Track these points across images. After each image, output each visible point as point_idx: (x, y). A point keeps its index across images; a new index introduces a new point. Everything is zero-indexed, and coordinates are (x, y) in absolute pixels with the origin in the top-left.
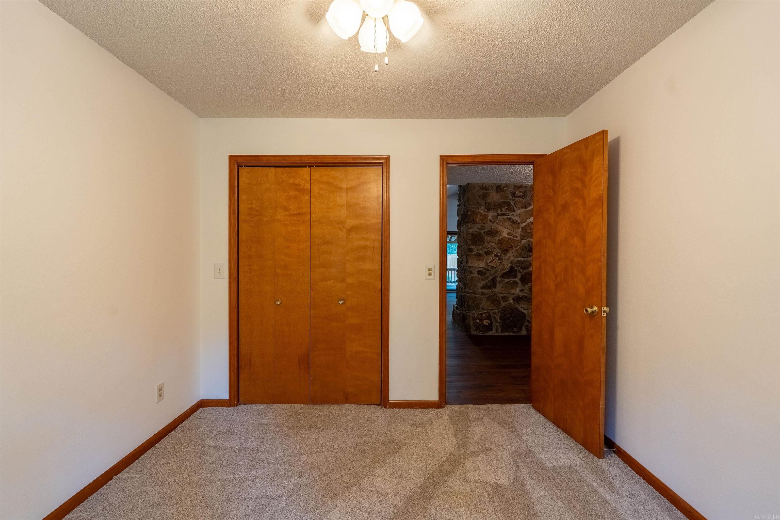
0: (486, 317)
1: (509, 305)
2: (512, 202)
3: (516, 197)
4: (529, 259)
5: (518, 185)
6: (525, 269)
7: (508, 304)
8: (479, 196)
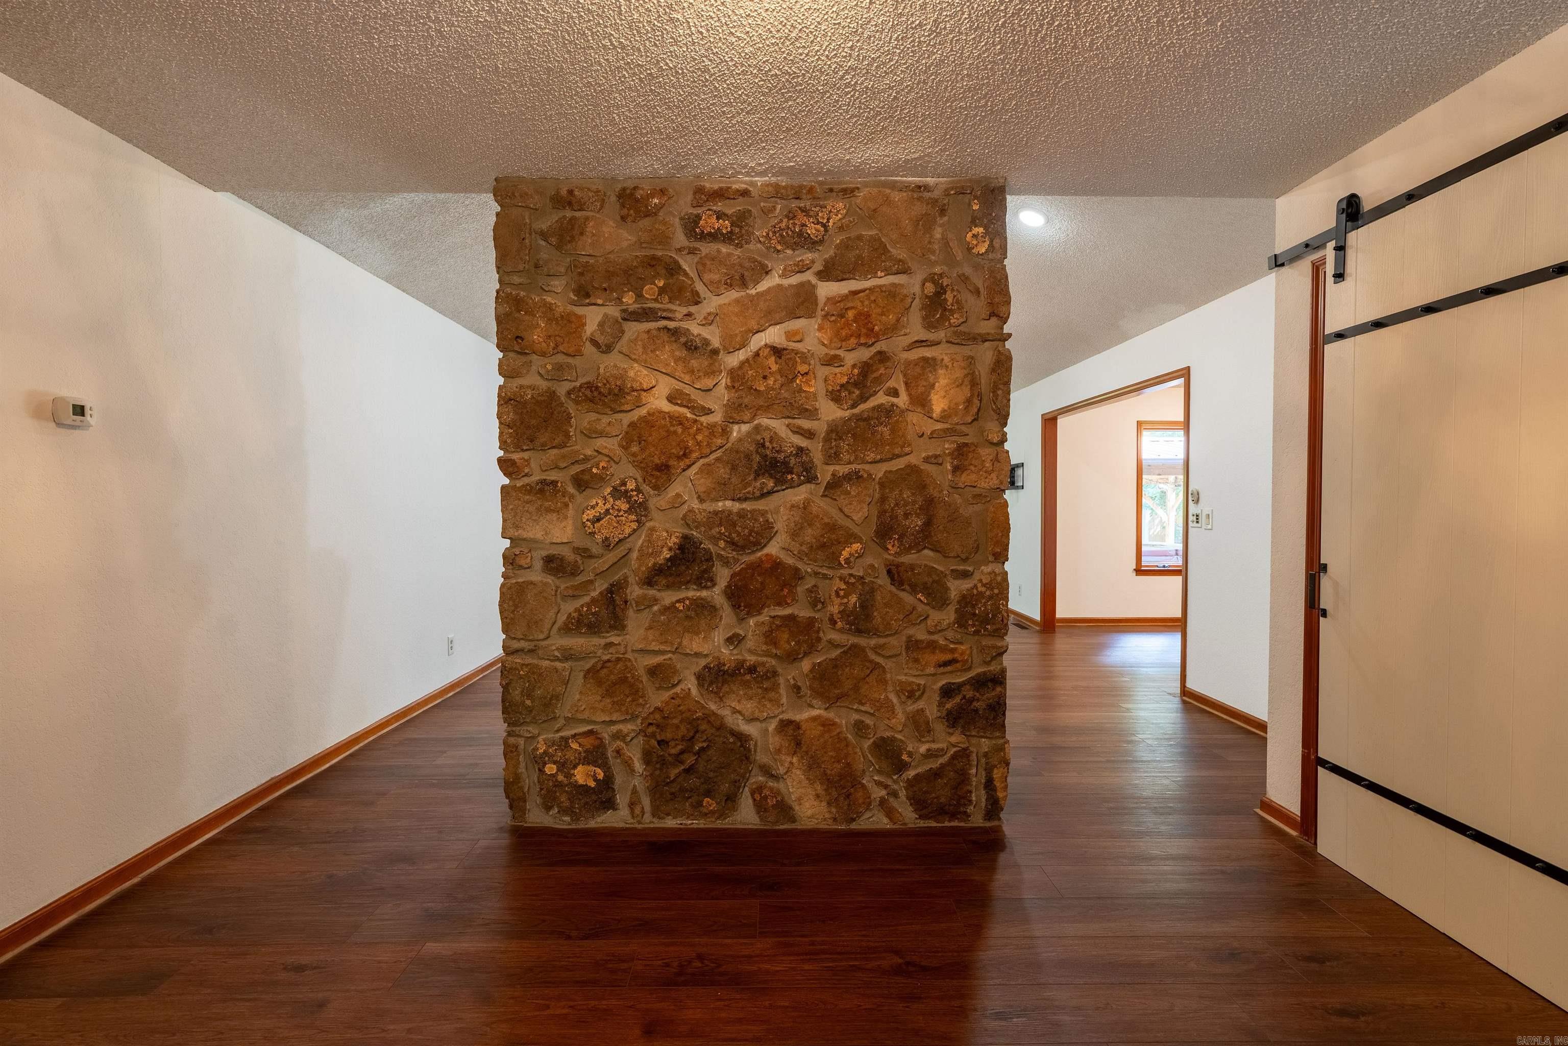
0: (583, 755)
1: (677, 702)
2: (685, 261)
3: (703, 237)
4: (761, 508)
5: (708, 185)
6: (743, 548)
7: (673, 698)
8: (544, 235)
